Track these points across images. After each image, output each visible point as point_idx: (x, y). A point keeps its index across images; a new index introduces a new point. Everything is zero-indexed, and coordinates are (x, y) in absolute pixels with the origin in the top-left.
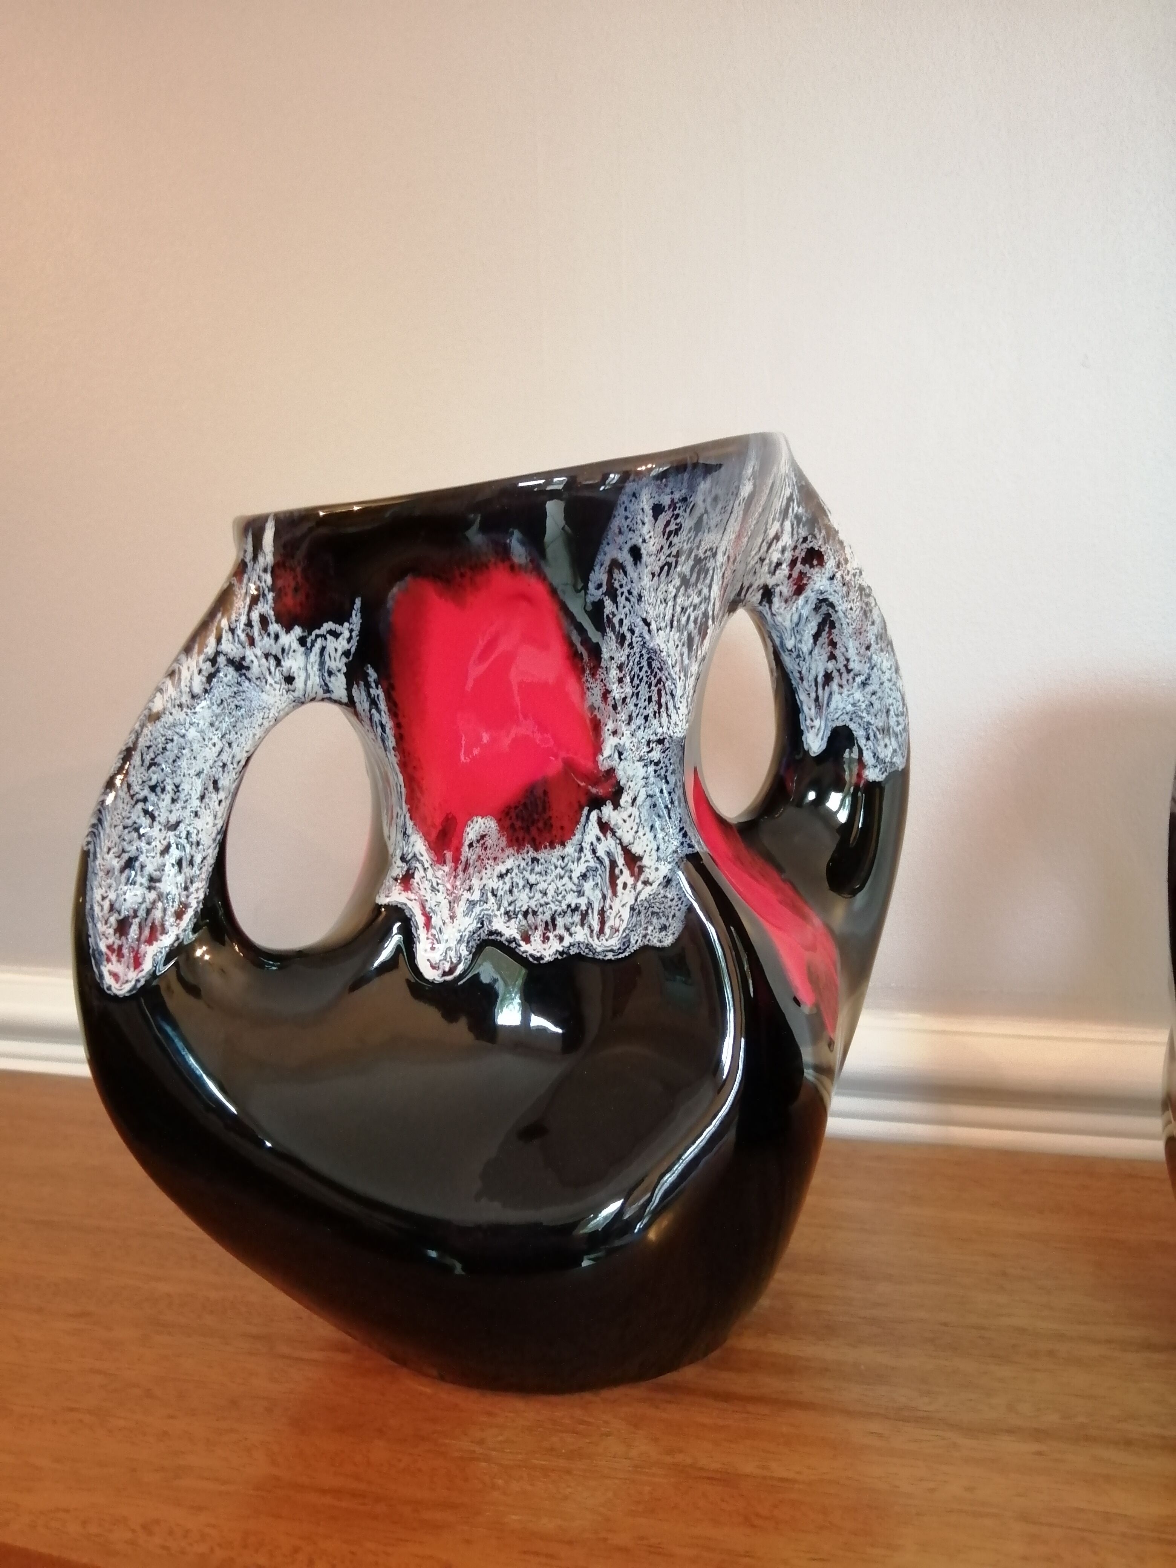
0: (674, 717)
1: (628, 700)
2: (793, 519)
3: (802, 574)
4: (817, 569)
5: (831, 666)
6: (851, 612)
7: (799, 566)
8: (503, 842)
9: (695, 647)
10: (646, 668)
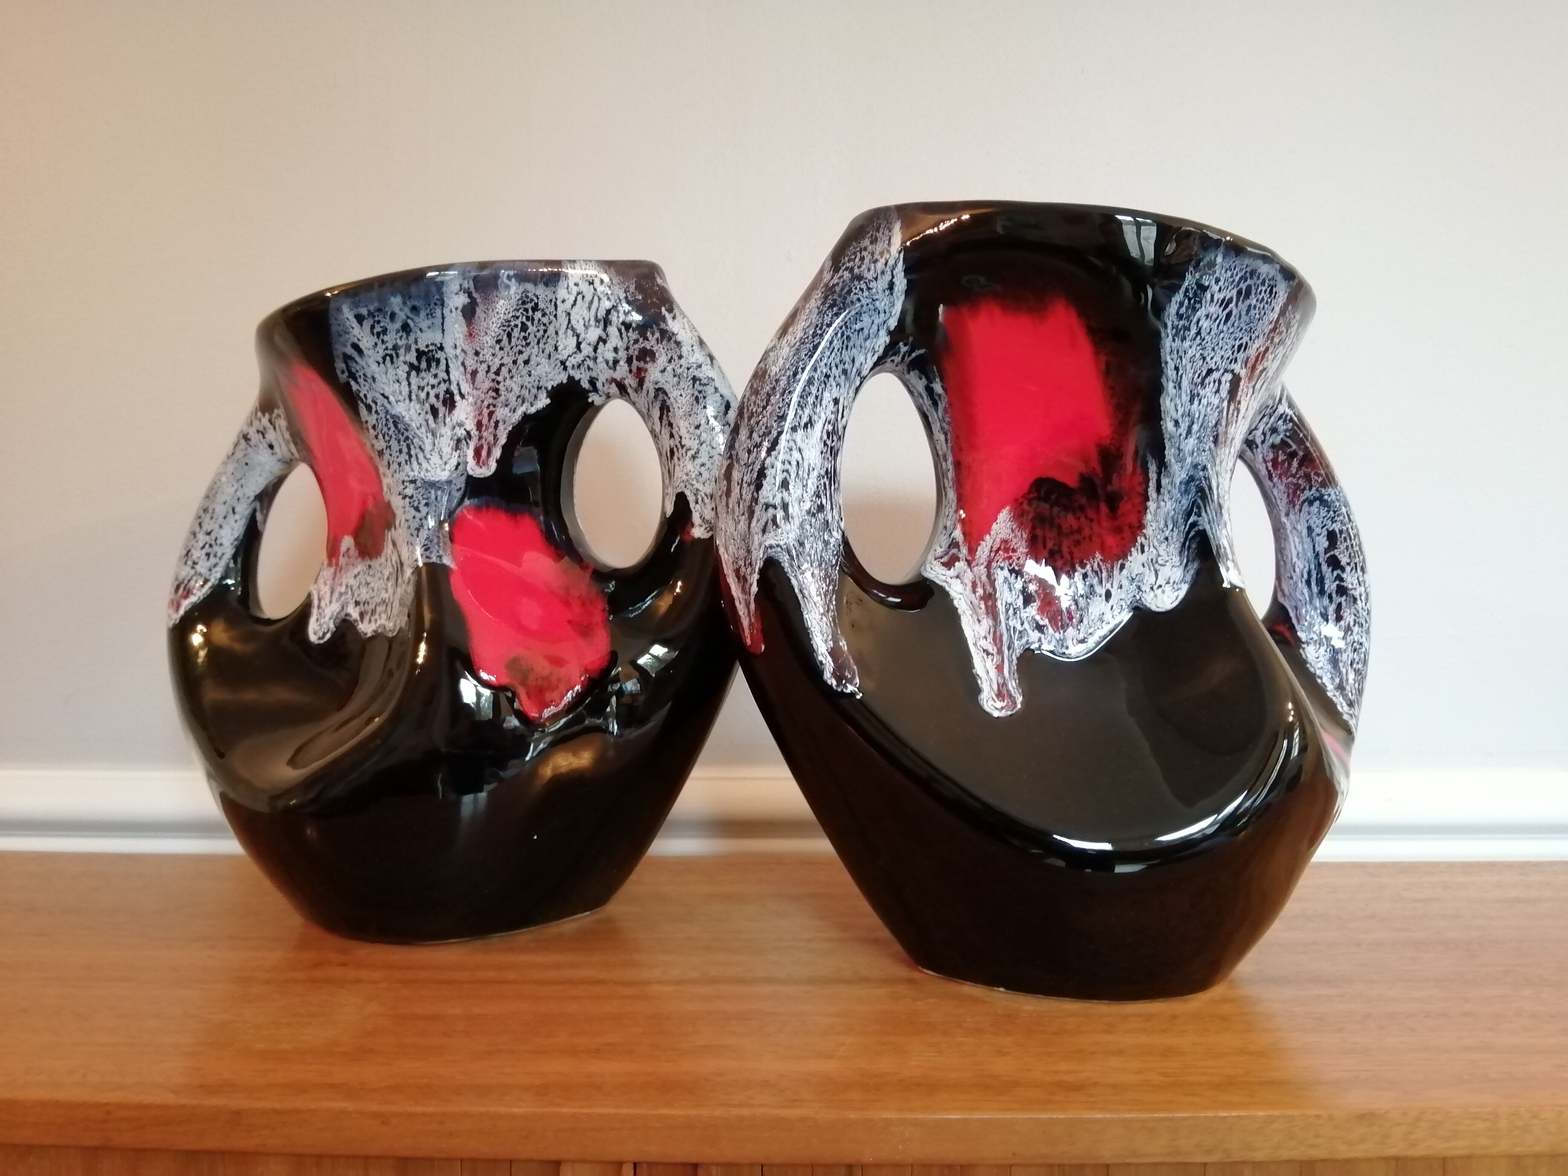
0: (425, 465)
1: (384, 451)
2: (620, 326)
3: (639, 370)
4: (650, 364)
7: (635, 363)
8: (357, 553)
9: (440, 415)
10: (393, 429)
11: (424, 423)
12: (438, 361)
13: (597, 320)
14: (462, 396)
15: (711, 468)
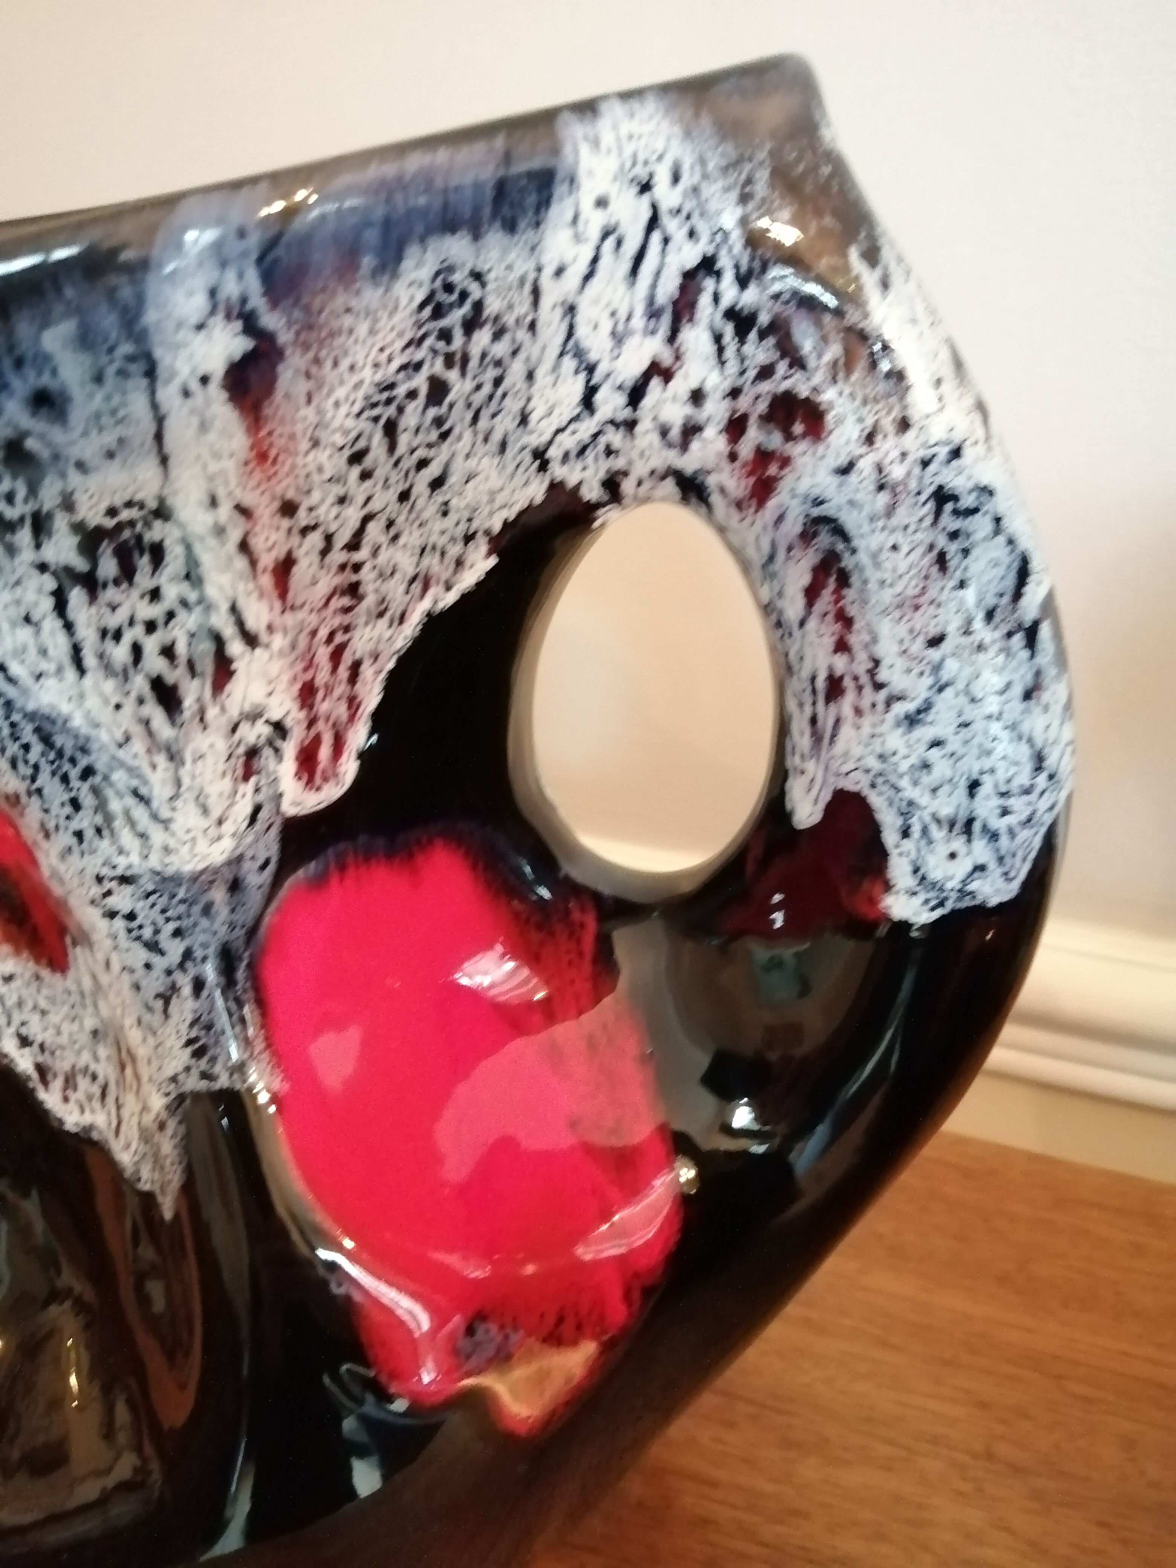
0: (158, 837)
2: (720, 322)
3: (763, 456)
4: (802, 444)
5: (840, 663)
6: (894, 555)
7: (753, 436)
9: (187, 703)
10: (37, 748)
11: (137, 730)
12: (157, 553)
13: (653, 313)
14: (251, 640)
15: (961, 751)
